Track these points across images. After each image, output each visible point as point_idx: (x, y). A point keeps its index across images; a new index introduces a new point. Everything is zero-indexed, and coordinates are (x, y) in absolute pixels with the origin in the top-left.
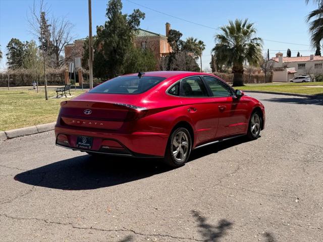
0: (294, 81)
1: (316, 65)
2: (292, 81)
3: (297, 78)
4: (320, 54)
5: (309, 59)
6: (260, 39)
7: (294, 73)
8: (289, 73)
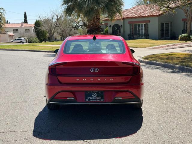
0: (14, 41)
1: (26, 30)
2: (12, 42)
3: (16, 40)
4: (27, 22)
5: (20, 26)
6: (3, 9)
7: (12, 36)
8: (10, 36)
